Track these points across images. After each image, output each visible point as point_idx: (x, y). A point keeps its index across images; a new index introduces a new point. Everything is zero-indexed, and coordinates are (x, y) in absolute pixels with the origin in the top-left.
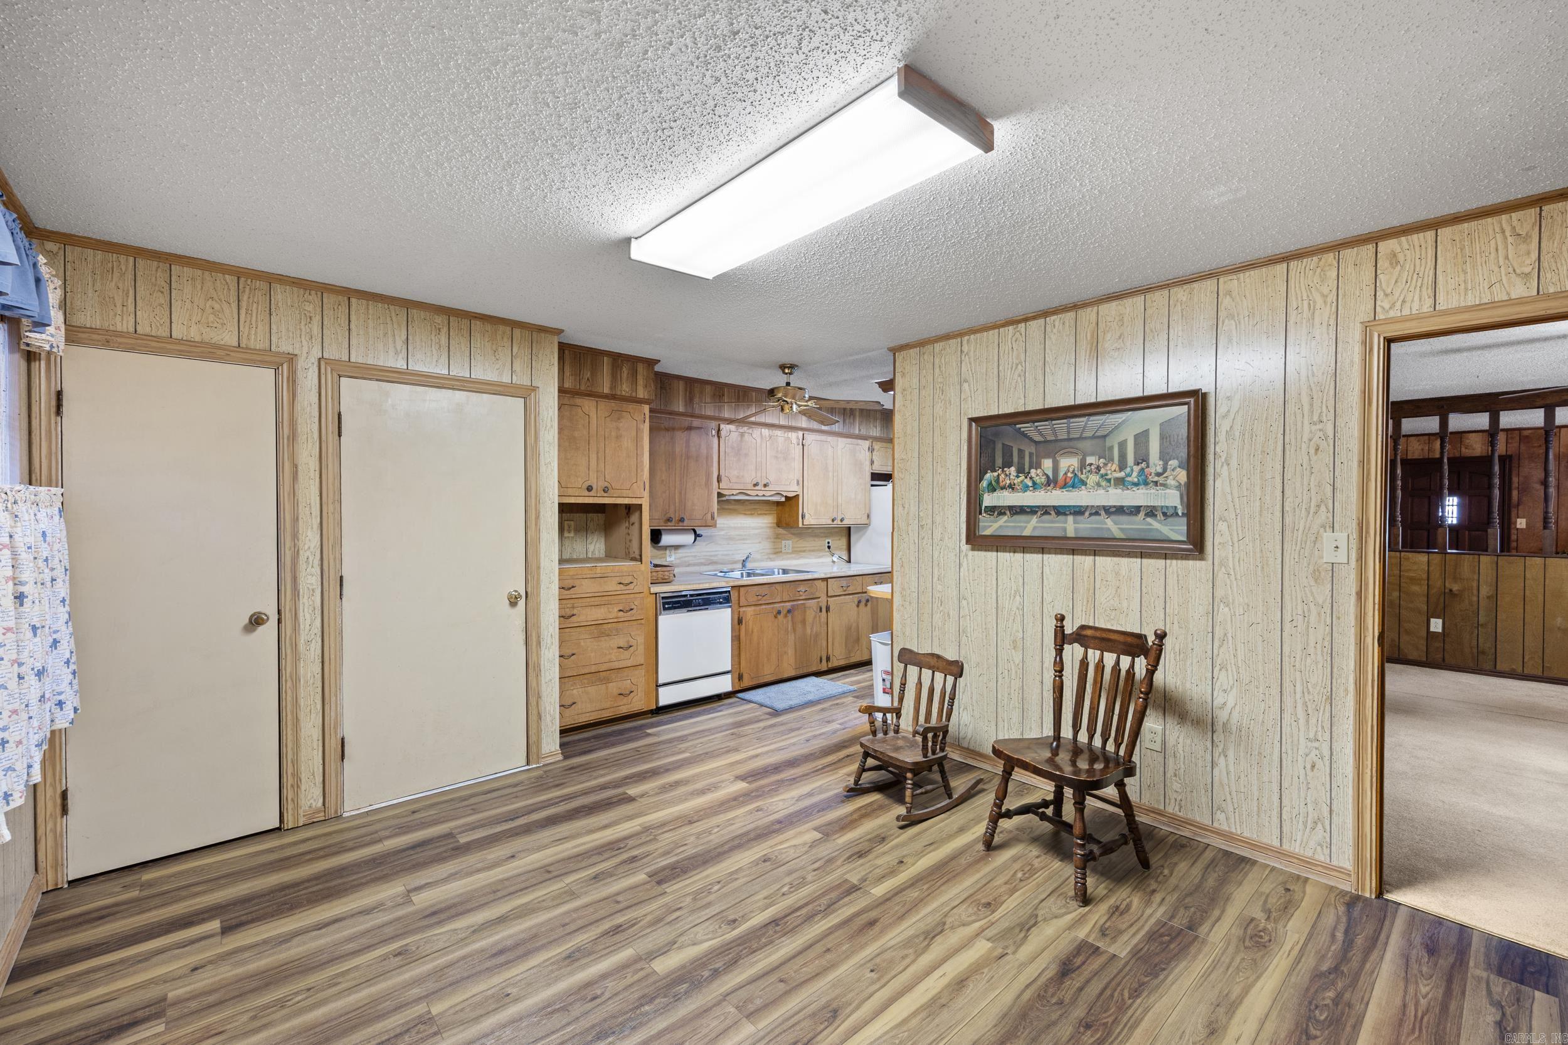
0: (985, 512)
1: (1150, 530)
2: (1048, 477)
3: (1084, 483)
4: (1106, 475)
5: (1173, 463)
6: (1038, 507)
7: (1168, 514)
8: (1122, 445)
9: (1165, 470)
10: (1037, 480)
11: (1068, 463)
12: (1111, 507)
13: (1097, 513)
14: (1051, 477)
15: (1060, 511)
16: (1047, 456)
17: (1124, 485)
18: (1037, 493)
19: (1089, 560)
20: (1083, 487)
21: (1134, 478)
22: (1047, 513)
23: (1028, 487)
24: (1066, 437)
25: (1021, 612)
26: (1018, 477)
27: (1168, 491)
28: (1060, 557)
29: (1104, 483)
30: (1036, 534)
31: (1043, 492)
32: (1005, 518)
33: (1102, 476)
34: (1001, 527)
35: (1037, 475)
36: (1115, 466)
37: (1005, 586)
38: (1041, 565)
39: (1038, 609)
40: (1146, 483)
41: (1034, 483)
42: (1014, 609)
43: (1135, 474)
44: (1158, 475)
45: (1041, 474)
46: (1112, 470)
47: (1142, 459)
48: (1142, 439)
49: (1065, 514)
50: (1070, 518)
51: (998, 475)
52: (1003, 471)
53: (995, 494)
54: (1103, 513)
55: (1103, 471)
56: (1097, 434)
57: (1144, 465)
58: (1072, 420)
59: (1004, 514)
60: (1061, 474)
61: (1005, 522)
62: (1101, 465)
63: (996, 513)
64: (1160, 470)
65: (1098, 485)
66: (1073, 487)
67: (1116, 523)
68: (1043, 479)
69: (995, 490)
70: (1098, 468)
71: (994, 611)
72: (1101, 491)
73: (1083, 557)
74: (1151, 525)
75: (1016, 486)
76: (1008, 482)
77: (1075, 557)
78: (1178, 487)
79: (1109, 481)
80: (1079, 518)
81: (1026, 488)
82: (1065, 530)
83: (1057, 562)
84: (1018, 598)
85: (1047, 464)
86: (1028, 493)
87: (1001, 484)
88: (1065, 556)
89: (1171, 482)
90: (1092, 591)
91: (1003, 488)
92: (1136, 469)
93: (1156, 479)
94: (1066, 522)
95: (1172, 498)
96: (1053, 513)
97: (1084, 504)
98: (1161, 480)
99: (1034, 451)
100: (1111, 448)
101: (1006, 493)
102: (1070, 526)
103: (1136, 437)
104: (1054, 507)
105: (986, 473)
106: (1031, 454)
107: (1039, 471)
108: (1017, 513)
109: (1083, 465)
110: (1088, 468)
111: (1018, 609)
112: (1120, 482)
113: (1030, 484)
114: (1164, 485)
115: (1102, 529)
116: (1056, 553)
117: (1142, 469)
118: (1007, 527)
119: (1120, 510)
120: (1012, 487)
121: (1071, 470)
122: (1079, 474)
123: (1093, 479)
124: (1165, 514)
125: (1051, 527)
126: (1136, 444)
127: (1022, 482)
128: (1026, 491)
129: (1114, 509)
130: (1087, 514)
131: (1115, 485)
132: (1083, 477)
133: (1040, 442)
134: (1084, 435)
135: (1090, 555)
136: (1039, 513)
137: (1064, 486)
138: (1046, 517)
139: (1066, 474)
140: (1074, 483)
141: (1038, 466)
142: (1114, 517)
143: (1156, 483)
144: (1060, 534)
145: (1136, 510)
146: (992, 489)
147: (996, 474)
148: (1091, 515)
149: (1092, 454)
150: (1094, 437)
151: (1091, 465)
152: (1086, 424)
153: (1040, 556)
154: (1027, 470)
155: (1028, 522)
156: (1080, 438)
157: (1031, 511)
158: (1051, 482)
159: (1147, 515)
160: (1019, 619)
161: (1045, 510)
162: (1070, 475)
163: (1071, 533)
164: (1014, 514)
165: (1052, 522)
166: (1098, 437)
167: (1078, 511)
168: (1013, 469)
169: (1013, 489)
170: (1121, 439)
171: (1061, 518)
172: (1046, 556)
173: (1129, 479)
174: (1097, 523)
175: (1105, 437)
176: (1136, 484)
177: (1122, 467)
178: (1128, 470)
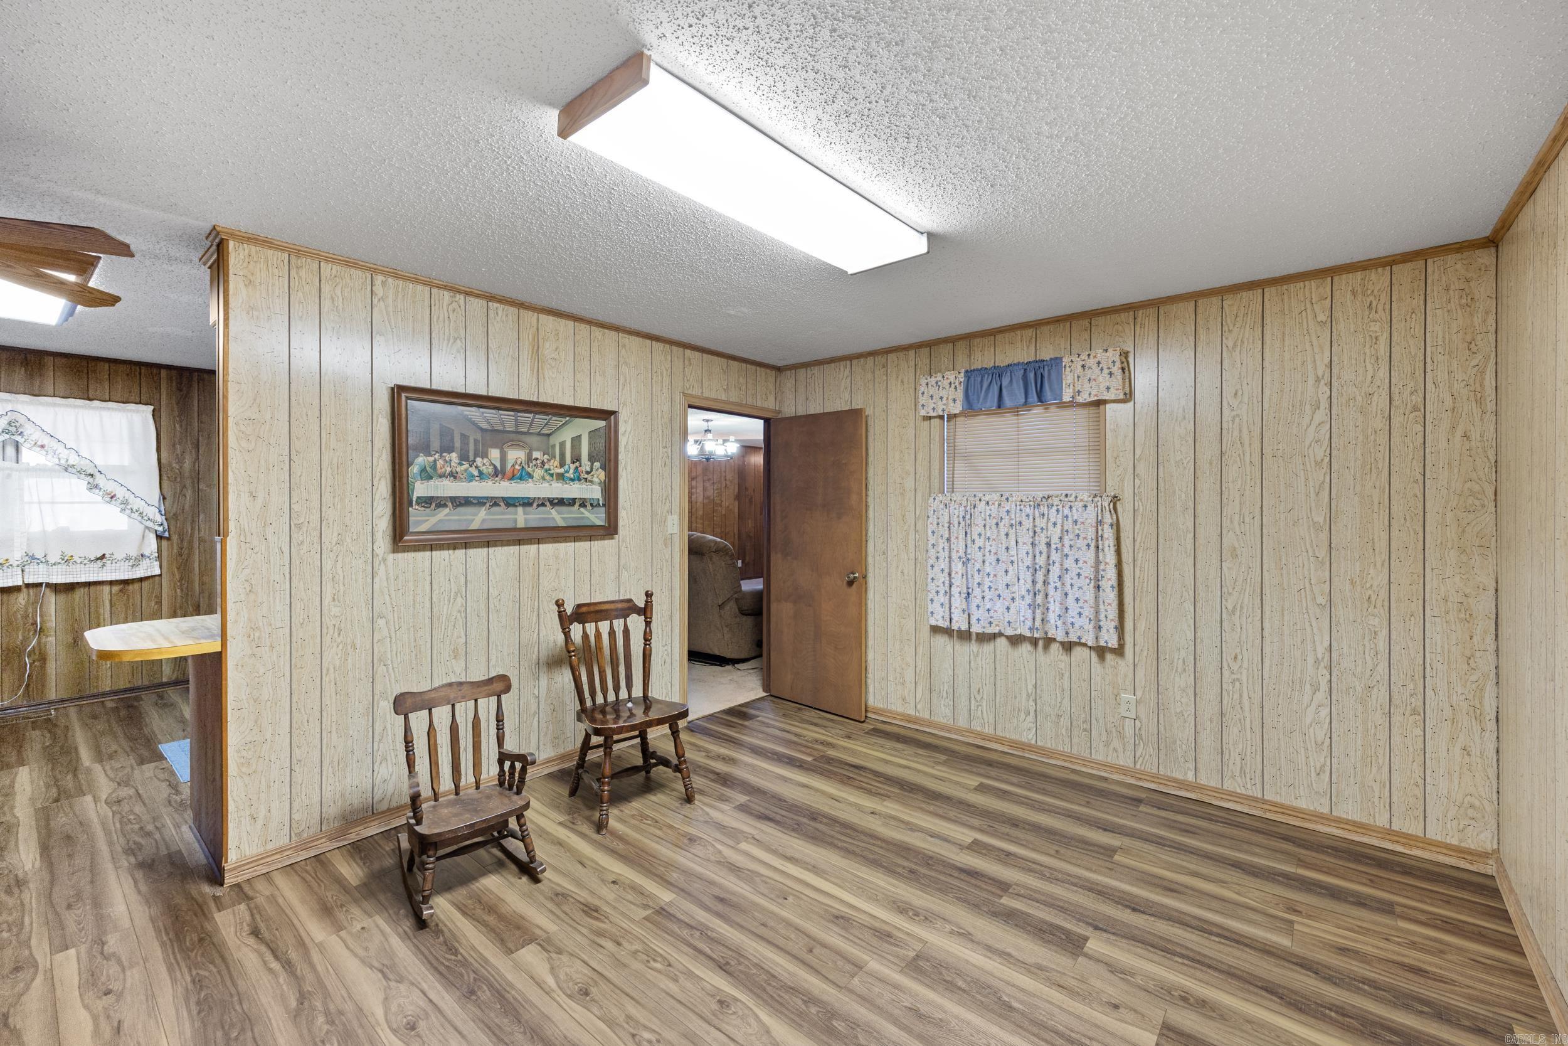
0: (418, 503)
1: (583, 518)
2: (495, 467)
3: (530, 476)
4: (550, 470)
5: (597, 465)
6: (487, 498)
7: (594, 505)
8: (562, 445)
9: (592, 470)
10: (484, 469)
11: (516, 456)
12: (554, 499)
13: (543, 505)
14: (499, 468)
15: (510, 502)
16: (495, 446)
17: (563, 480)
18: (484, 484)
19: (533, 548)
20: (530, 480)
21: (571, 474)
22: (496, 504)
23: (473, 476)
24: (514, 430)
25: (463, 615)
26: (461, 464)
27: (594, 486)
28: (506, 548)
29: (548, 477)
30: (485, 527)
31: (490, 483)
32: (447, 510)
33: (546, 471)
34: (440, 521)
35: (484, 465)
36: (557, 463)
37: (442, 590)
38: (486, 560)
39: (483, 607)
40: (579, 480)
41: (481, 473)
42: (455, 613)
43: (571, 471)
44: (588, 473)
45: (487, 464)
46: (554, 466)
47: (576, 459)
48: (577, 440)
49: (514, 505)
50: (520, 510)
51: (435, 461)
52: (441, 456)
53: (431, 482)
54: (548, 504)
55: (547, 466)
56: (542, 432)
57: (577, 464)
58: (519, 414)
59: (445, 506)
60: (509, 466)
61: (446, 515)
62: (546, 461)
63: (434, 505)
64: (589, 470)
65: (543, 478)
66: (521, 479)
67: (559, 513)
68: (491, 469)
69: (431, 478)
70: (543, 463)
71: (428, 621)
72: (546, 485)
73: (529, 546)
74: (583, 513)
75: (459, 475)
76: (449, 469)
77: (522, 547)
78: (600, 484)
79: (552, 475)
80: (528, 509)
81: (471, 477)
82: (515, 521)
83: (502, 555)
84: (459, 600)
85: (495, 454)
86: (474, 483)
87: (439, 471)
88: (512, 547)
89: (596, 480)
90: (536, 577)
91: (441, 476)
92: (573, 466)
93: (586, 476)
94: (516, 513)
95: (594, 492)
96: (502, 504)
97: (532, 495)
98: (589, 477)
99: (479, 438)
100: (554, 446)
101: (446, 482)
102: (521, 518)
103: (573, 439)
104: (504, 499)
105: (417, 456)
106: (476, 441)
107: (485, 460)
108: (461, 505)
109: (529, 459)
110: (534, 462)
111: (459, 612)
112: (561, 477)
113: (476, 473)
114: (591, 482)
115: (549, 519)
116: (502, 545)
117: (577, 468)
118: (449, 520)
119: (561, 502)
120: (453, 475)
121: (519, 462)
122: (526, 467)
123: (538, 473)
124: (592, 505)
125: (501, 519)
126: (573, 446)
127: (466, 470)
128: (471, 481)
129: (556, 501)
130: (535, 505)
131: (557, 479)
132: (530, 470)
133: (486, 430)
134: (531, 431)
135: (534, 544)
136: (488, 505)
137: (512, 478)
138: (495, 509)
139: (513, 466)
140: (522, 475)
141: (485, 455)
142: (557, 508)
143: (586, 479)
144: (510, 525)
145: (572, 502)
146: (427, 475)
147: (431, 459)
148: (538, 506)
149: (538, 450)
150: (539, 434)
151: (536, 459)
152: (533, 420)
153: (485, 550)
154: (471, 458)
155: (476, 515)
156: (528, 433)
157: (480, 502)
158: (499, 473)
159: (580, 506)
160: (460, 622)
161: (495, 502)
162: (517, 467)
163: (521, 524)
164: (458, 506)
165: (503, 514)
166: (543, 435)
167: (527, 503)
168: (454, 455)
169: (455, 477)
170: (562, 440)
171: (511, 509)
172: (492, 550)
173: (566, 475)
174: (544, 513)
175: (549, 435)
176: (572, 480)
177: (562, 464)
178: (567, 467)
